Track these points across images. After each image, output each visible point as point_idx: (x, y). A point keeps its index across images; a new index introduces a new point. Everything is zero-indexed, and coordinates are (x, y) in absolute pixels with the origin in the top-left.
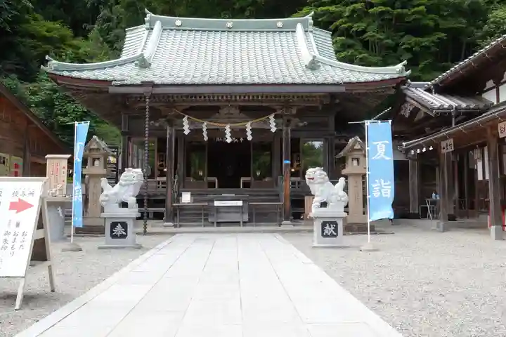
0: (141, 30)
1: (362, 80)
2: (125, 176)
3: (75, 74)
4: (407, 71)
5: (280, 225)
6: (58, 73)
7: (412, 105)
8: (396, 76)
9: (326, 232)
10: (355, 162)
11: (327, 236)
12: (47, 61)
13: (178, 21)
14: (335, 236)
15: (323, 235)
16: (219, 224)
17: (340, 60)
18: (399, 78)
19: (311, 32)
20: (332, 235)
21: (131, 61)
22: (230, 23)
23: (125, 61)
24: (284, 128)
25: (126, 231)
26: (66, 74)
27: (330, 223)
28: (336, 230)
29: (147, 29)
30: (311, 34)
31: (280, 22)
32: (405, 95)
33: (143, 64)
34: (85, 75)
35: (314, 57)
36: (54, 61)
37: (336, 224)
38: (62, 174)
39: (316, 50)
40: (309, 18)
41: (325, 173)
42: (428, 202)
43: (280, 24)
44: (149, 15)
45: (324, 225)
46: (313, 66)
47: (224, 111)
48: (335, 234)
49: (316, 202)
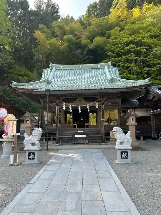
0: (48, 70)
1: (132, 86)
2: (34, 132)
3: (22, 87)
4: (150, 81)
5: (101, 144)
6: (16, 87)
7: (152, 95)
8: (145, 84)
9: (123, 156)
10: (132, 120)
11: (123, 158)
12: (12, 82)
13: (62, 66)
14: (127, 158)
15: (121, 158)
16: (77, 144)
17: (122, 78)
18: (147, 84)
19: (110, 68)
20: (126, 158)
21: (44, 81)
22: (80, 66)
23: (41, 81)
24: (101, 106)
25: (34, 156)
26: (19, 87)
27: (125, 152)
28: (127, 155)
29: (51, 69)
30: (110, 69)
31: (99, 65)
32: (150, 91)
33: (48, 82)
34: (26, 87)
35: (112, 77)
36: (15, 82)
37: (127, 153)
38: (15, 127)
39: (113, 75)
40: (110, 63)
41: (121, 129)
42: (160, 133)
43: (99, 66)
44: (51, 64)
45: (122, 153)
46: (112, 80)
47: (78, 100)
48: (127, 157)
49: (118, 142)
